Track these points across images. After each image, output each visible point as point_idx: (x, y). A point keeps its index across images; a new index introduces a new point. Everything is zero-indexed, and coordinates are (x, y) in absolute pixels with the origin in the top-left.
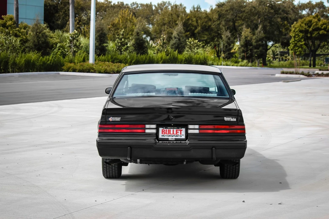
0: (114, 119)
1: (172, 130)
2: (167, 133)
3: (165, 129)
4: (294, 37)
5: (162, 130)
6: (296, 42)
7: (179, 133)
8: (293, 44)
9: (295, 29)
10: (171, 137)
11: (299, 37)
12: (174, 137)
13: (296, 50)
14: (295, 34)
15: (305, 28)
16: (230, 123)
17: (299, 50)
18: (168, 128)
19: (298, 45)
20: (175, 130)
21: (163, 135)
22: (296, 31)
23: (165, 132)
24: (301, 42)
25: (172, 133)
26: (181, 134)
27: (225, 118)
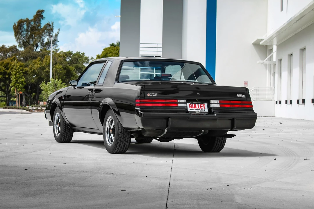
0: (151, 95)
1: (197, 105)
2: (194, 107)
3: (192, 104)
4: (15, 75)
5: (190, 105)
6: (16, 79)
7: (203, 107)
8: (13, 81)
9: (16, 67)
10: (197, 111)
11: (20, 75)
12: (199, 111)
13: (17, 86)
14: (16, 71)
15: (4, 71)
16: (241, 99)
17: (19, 86)
18: (194, 103)
19: (19, 82)
20: (199, 105)
21: (190, 109)
22: (16, 69)
23: (192, 106)
24: (22, 79)
25: (197, 107)
26: (204, 108)
27: (237, 95)
